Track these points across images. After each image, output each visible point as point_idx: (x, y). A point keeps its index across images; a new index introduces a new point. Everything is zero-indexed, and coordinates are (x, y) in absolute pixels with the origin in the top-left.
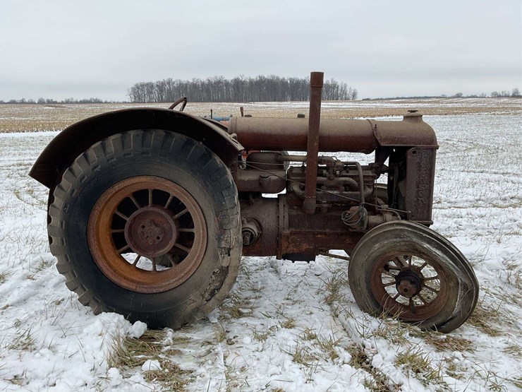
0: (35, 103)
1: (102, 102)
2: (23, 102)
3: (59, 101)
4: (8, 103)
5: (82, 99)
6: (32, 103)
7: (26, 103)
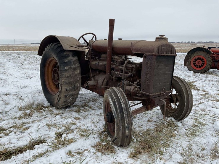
0: (186, 43)
1: (214, 43)
2: (182, 43)
3: (196, 42)
4: (177, 43)
5: (205, 42)
6: (185, 43)
7: (183, 43)
